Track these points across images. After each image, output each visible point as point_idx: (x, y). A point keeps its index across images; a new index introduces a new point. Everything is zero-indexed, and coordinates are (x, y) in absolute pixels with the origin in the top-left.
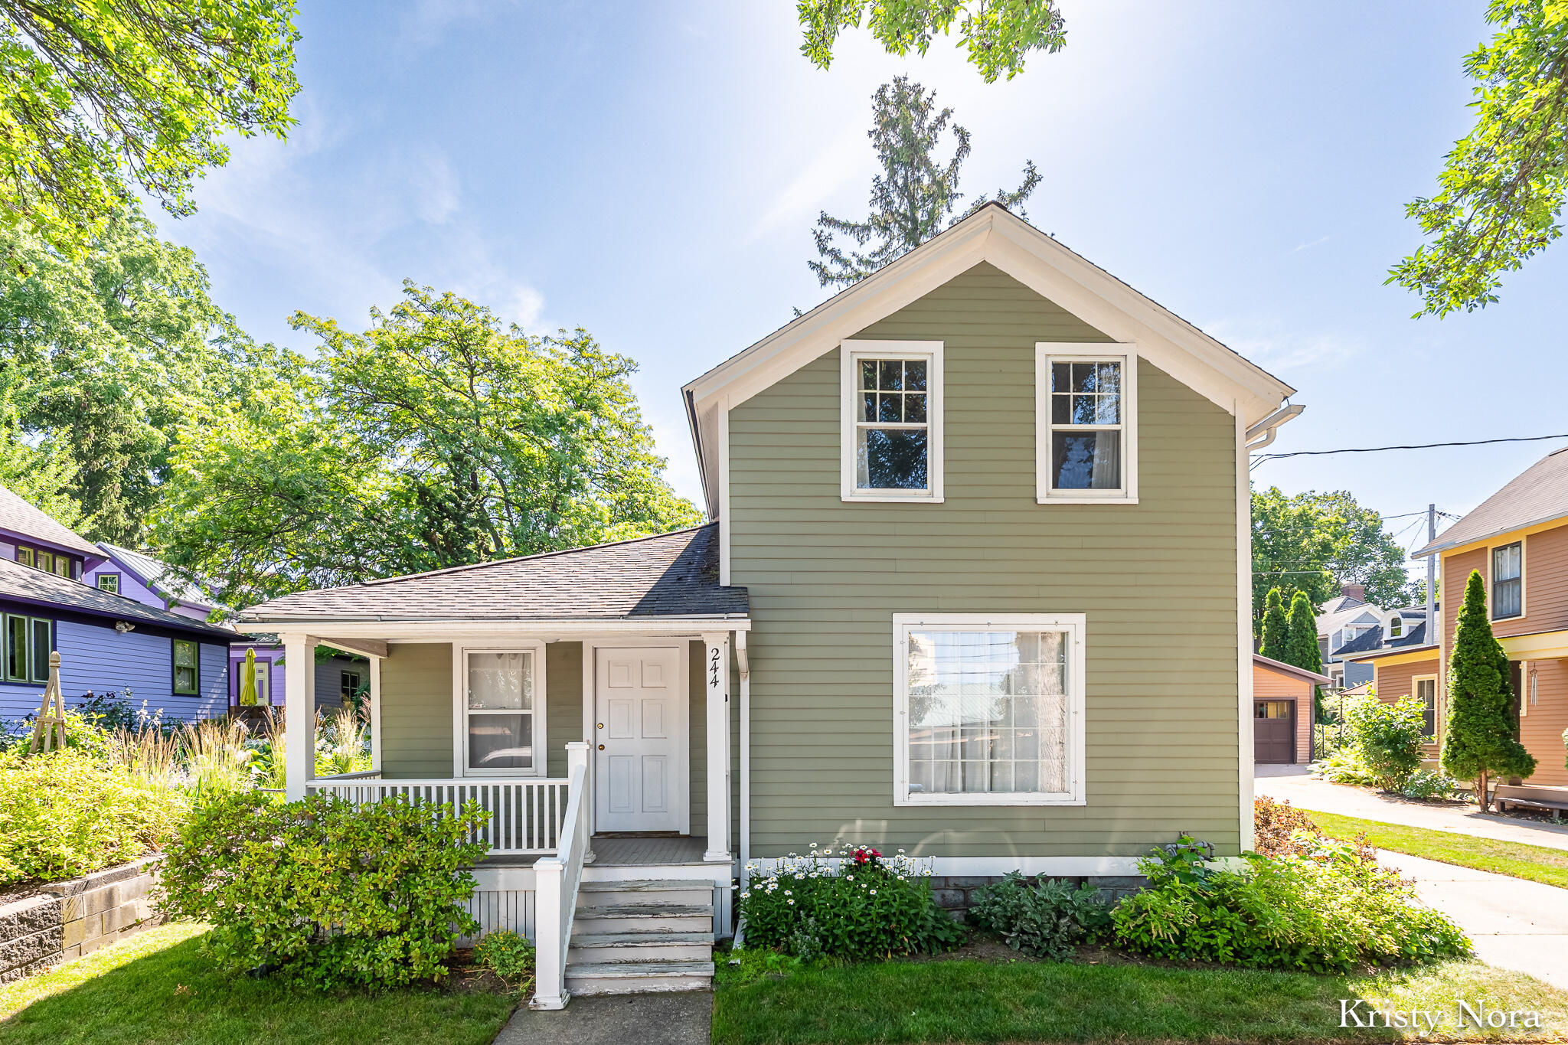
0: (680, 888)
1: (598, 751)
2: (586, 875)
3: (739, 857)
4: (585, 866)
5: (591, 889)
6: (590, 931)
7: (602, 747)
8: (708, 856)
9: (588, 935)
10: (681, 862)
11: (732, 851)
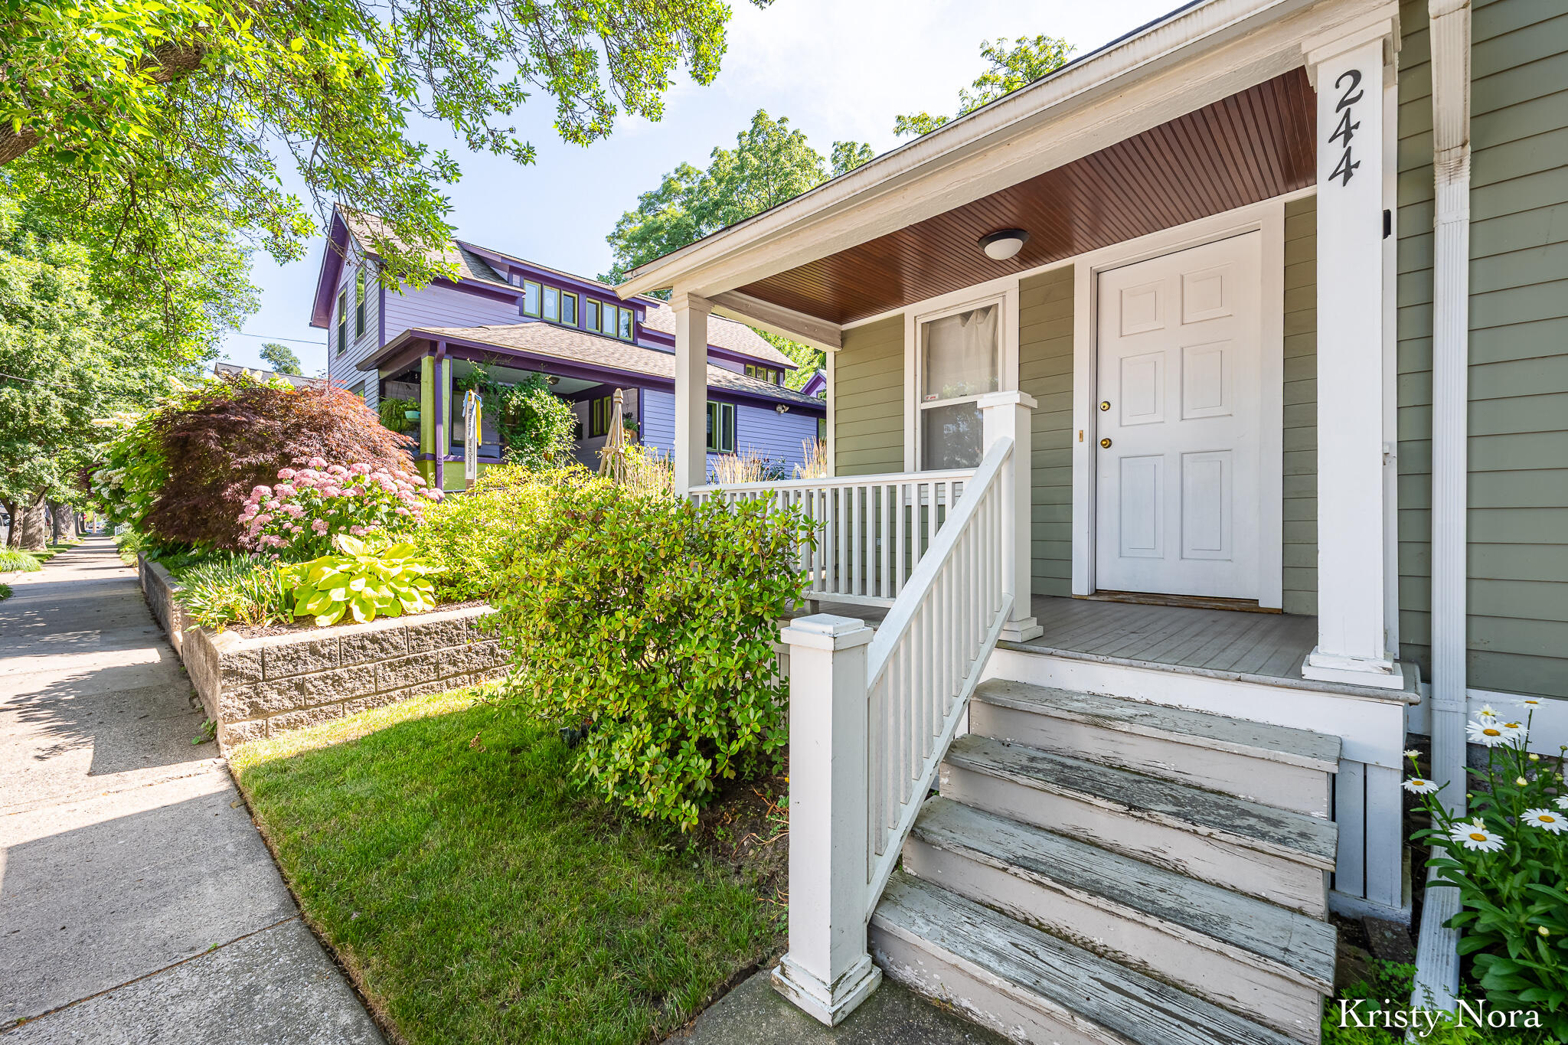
0: (1220, 745)
1: (1101, 449)
2: (1001, 667)
3: (1427, 678)
4: (1002, 645)
5: (1004, 698)
6: (982, 802)
7: (1108, 443)
8: (1318, 665)
9: (977, 809)
10: (1233, 670)
11: (1403, 660)
